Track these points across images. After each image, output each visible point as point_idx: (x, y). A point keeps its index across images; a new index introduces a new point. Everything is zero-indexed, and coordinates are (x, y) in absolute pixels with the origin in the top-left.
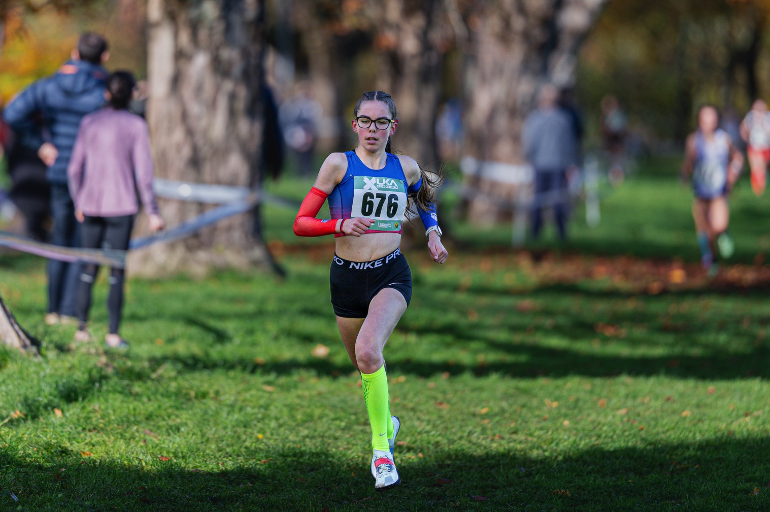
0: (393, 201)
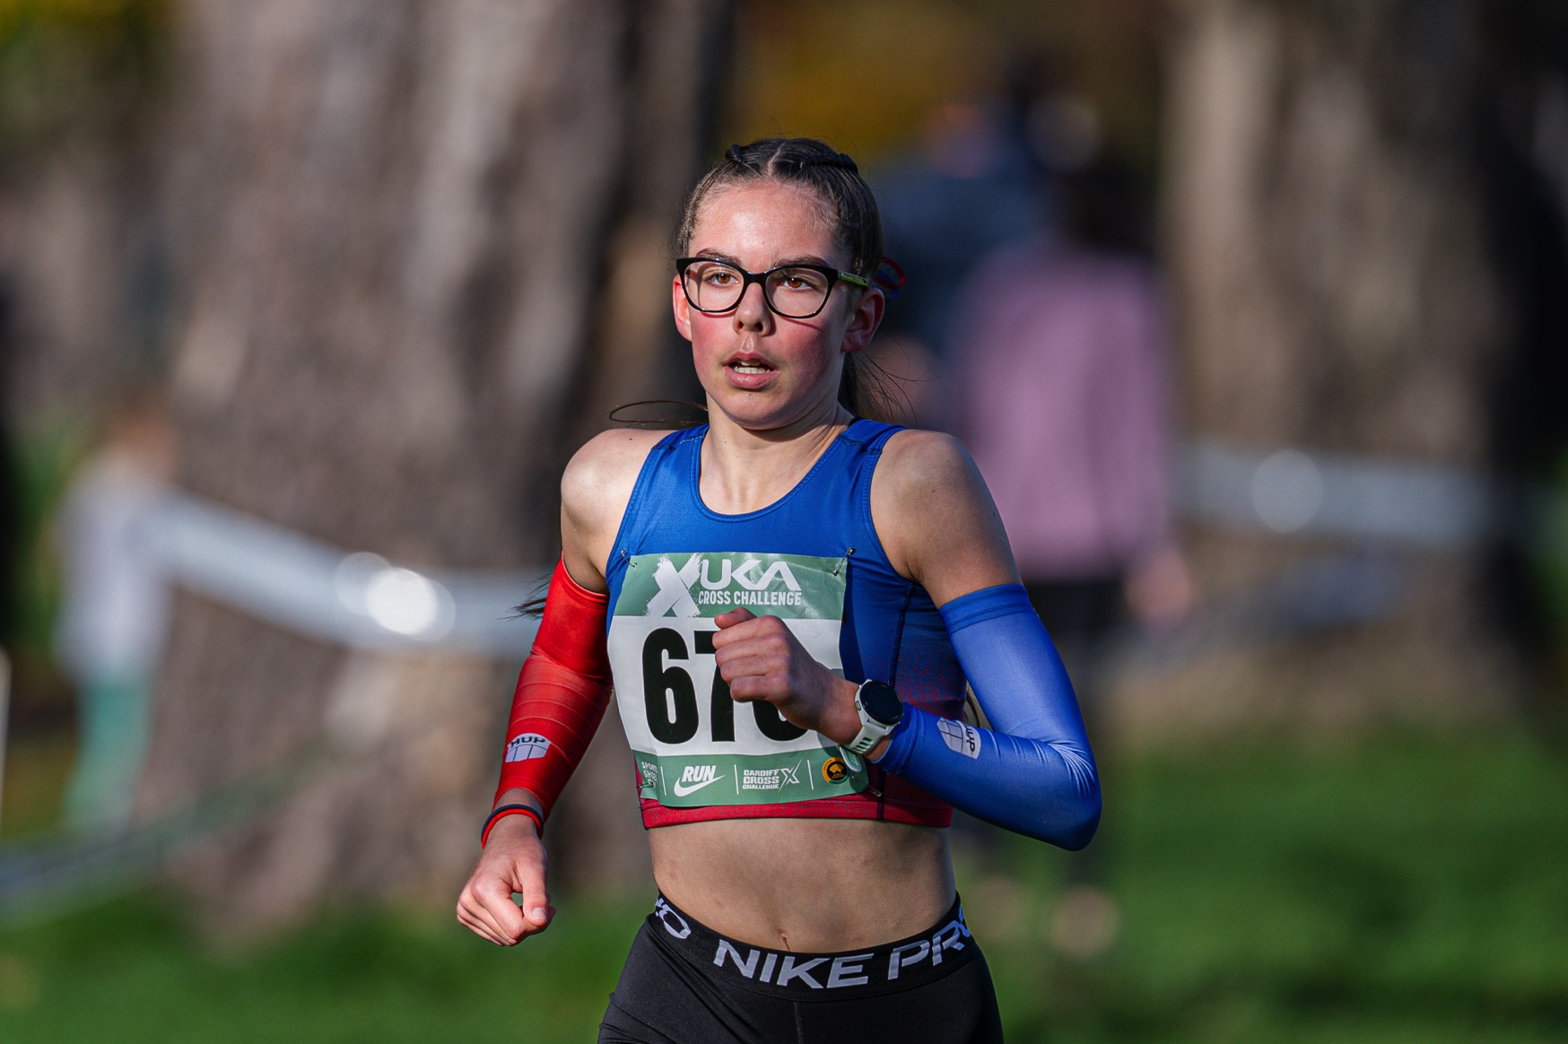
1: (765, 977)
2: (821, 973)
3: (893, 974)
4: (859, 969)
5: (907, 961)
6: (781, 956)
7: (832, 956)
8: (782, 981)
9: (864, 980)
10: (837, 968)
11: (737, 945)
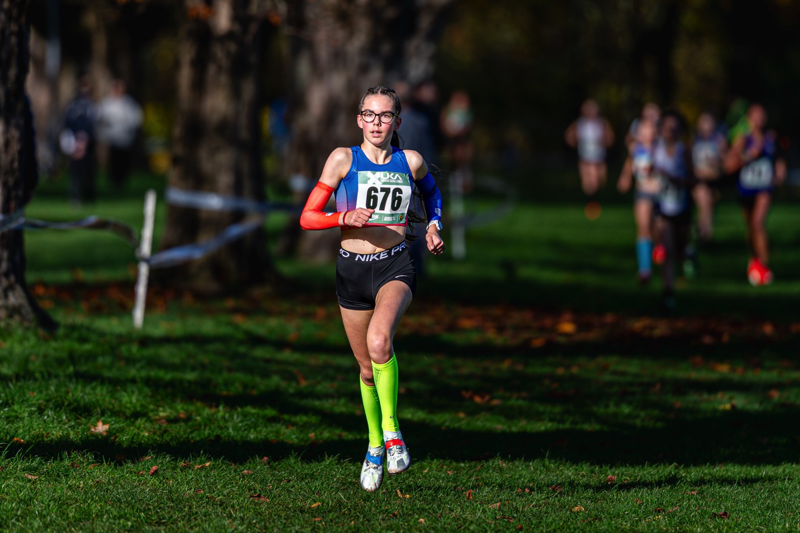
0: (398, 195)
1: (367, 260)
2: (378, 257)
3: (393, 254)
4: (386, 254)
5: (395, 251)
6: (370, 255)
7: (380, 252)
8: (371, 260)
9: (387, 256)
10: (382, 255)
11: (361, 255)
